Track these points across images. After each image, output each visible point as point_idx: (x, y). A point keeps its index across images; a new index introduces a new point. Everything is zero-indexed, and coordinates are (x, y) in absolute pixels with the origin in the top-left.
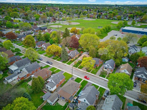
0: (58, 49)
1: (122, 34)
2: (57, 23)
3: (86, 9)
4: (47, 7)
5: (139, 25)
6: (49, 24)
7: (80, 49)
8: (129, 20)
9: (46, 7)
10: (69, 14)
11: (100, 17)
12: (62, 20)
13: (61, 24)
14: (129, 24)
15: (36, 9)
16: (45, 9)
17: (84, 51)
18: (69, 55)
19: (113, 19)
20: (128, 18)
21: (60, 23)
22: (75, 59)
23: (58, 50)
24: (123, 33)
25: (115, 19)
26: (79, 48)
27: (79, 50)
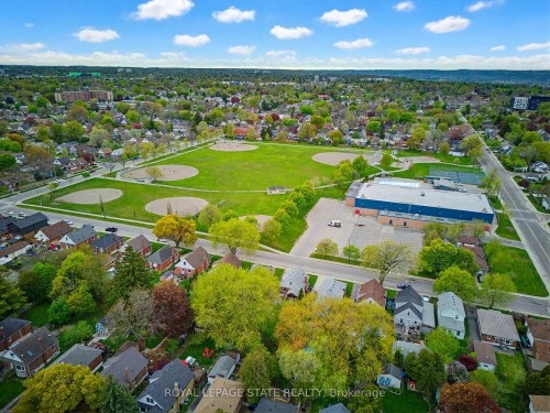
0: (84, 390)
1: (357, 216)
2: (98, 175)
3: (218, 95)
4: (59, 92)
5: (405, 166)
6: (63, 183)
8: (368, 143)
9: (54, 90)
10: (152, 126)
11: (271, 135)
12: (120, 159)
13: (118, 178)
14: (373, 165)
15: (10, 101)
16: (52, 100)
18: (144, 401)
19: (316, 142)
20: (364, 133)
21: (114, 175)
23: (83, 396)
24: (357, 212)
25: (324, 143)
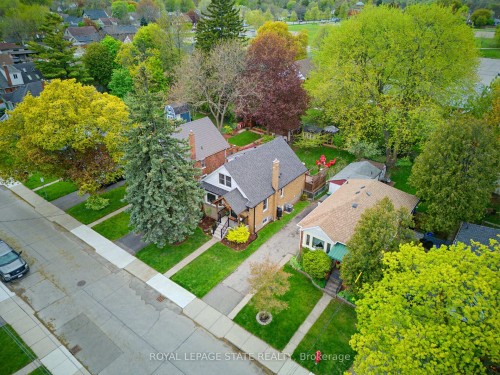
7: (311, 140)
17: (345, 154)
18: (213, 179)
22: (271, 228)
26: (305, 135)
27: (302, 144)
